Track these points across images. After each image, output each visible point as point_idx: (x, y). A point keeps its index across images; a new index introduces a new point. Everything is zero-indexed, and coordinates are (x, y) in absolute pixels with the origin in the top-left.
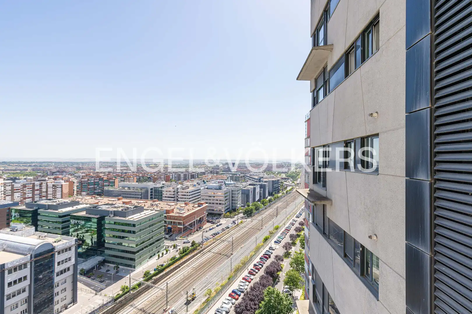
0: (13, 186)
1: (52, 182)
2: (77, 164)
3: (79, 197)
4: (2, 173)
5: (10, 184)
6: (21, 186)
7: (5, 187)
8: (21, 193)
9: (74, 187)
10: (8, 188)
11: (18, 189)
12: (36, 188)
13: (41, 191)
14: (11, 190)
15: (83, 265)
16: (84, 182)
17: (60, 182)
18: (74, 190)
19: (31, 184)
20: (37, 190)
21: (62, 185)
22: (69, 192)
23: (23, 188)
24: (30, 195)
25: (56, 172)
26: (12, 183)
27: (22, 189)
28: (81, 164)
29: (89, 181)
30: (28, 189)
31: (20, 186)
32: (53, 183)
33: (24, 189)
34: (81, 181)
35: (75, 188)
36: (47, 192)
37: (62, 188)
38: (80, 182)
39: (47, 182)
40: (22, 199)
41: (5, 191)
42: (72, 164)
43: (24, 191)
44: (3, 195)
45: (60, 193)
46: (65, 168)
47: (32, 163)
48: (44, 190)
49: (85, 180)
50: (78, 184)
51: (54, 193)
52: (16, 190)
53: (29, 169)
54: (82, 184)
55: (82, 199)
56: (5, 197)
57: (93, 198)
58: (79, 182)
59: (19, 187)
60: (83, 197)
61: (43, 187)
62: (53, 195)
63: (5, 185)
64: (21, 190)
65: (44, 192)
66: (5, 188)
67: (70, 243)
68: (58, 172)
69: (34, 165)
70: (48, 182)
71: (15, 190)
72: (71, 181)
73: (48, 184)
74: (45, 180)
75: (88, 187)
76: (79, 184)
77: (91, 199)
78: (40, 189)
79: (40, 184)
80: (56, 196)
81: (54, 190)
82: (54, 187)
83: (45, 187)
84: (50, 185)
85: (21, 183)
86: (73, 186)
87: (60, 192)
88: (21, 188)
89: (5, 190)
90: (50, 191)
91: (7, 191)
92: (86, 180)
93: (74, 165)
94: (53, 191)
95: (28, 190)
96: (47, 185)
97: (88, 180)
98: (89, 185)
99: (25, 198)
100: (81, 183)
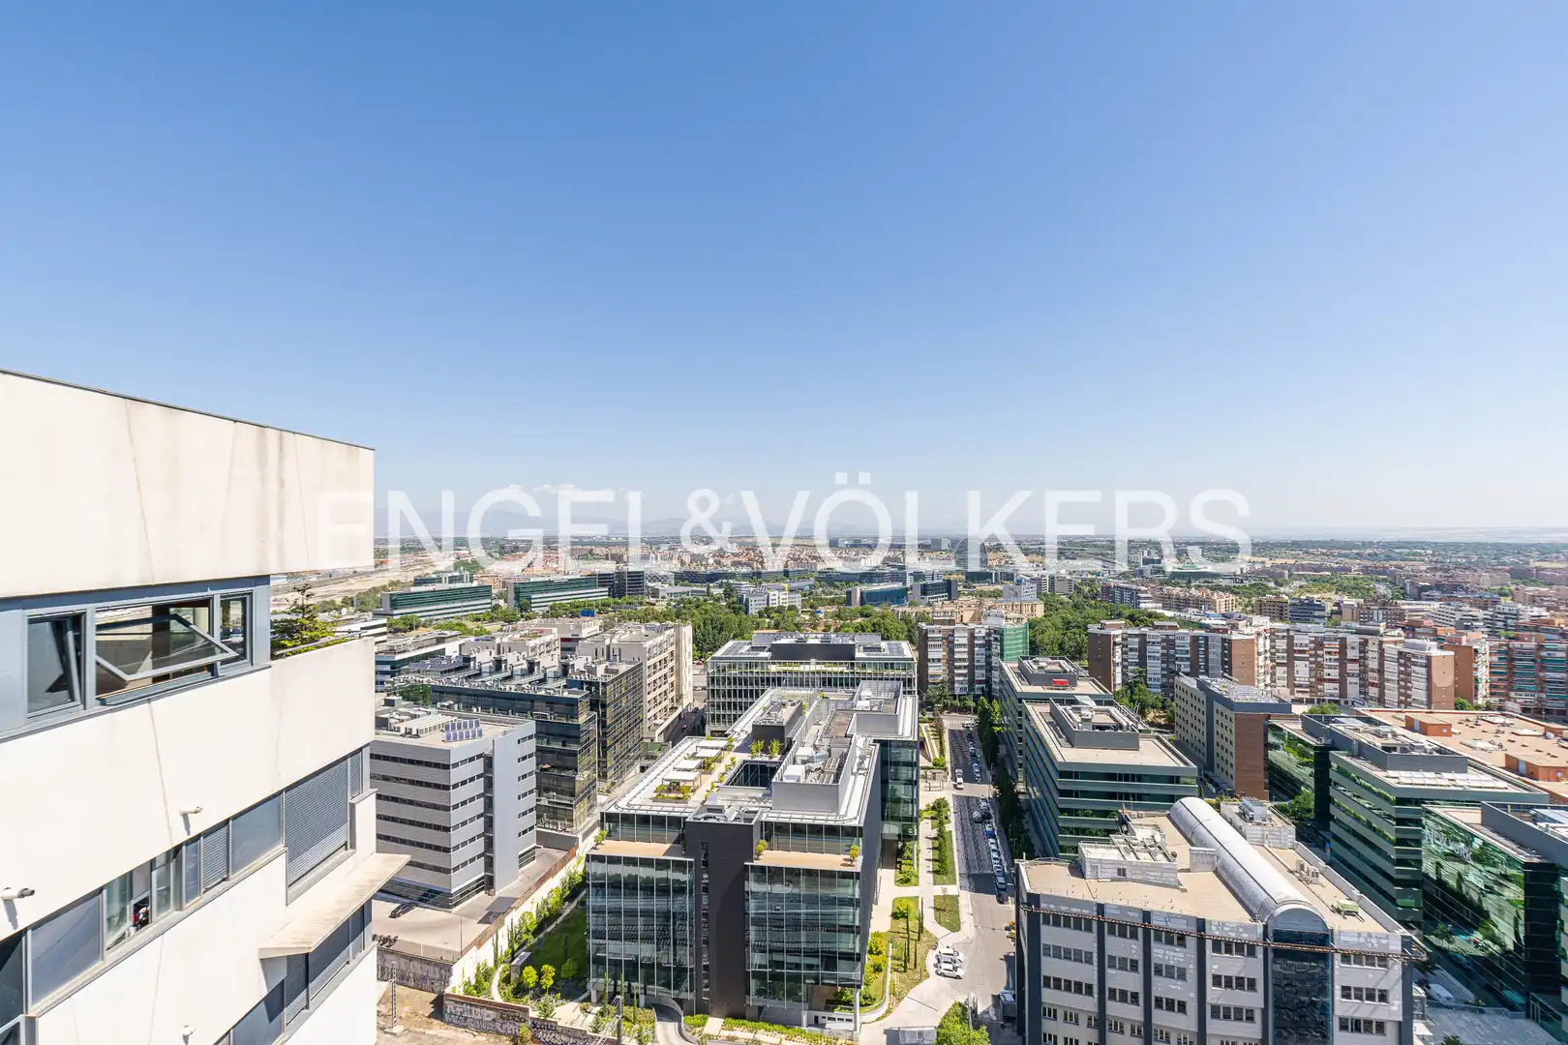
0: (1290, 639)
1: (1395, 643)
2: (1519, 553)
3: (1489, 719)
4: (1289, 576)
5: (1286, 634)
6: (1311, 642)
7: (1273, 641)
8: (1311, 663)
9: (1476, 669)
10: (1282, 644)
11: (1304, 652)
12: (1352, 654)
13: (1365, 666)
14: (1286, 651)
15: (1461, 1024)
16: (1523, 652)
17: (1422, 647)
18: (1477, 680)
19: (1335, 640)
20: (1353, 661)
21: (1429, 659)
22: (1455, 682)
23: (1315, 649)
24: (1335, 674)
25: (1430, 588)
26: (1288, 630)
27: (1313, 652)
28: (1535, 554)
29: (1544, 654)
30: (1329, 653)
31: (1307, 642)
32: (1400, 647)
33: (1319, 652)
34: (1509, 649)
35: (1483, 673)
36: (1381, 671)
37: (1428, 666)
38: (1506, 652)
39: (1380, 638)
40: (1313, 680)
41: (1273, 651)
42: (1500, 550)
43: (1319, 659)
44: (1268, 662)
45: (1423, 685)
46: (1467, 572)
47: (1365, 545)
48: (1373, 664)
49: (1526, 645)
50: (1495, 659)
51: (1402, 680)
52: (1300, 652)
53: (1356, 565)
54: (1513, 660)
55: (1498, 732)
56: (1273, 668)
57: (1551, 735)
58: (1499, 652)
59: (1306, 645)
60: (1508, 721)
61: (1370, 655)
62: (1400, 687)
63: (1272, 634)
64: (1311, 656)
65: (1373, 671)
66: (1273, 644)
67: (1384, 941)
68: (1439, 586)
69: (1369, 555)
70: (1384, 639)
71: (1295, 651)
72: (1464, 643)
73: (1385, 646)
74: (1376, 633)
75: (1541, 674)
76: (1499, 658)
77: (1541, 739)
78: (1362, 660)
79: (1360, 644)
80: (1409, 692)
81: (1402, 669)
82: (1402, 661)
83: (1376, 655)
84: (1391, 650)
85: (1310, 634)
86: (1475, 665)
87: (1424, 680)
88: (1311, 649)
89: (1273, 647)
90: (1392, 669)
91: (1278, 651)
92: (1532, 645)
93: (1506, 559)
94: (1400, 672)
95: (1327, 657)
96: (1382, 651)
97: (1541, 647)
98: (1543, 669)
99: (1321, 680)
100: (1508, 657)
